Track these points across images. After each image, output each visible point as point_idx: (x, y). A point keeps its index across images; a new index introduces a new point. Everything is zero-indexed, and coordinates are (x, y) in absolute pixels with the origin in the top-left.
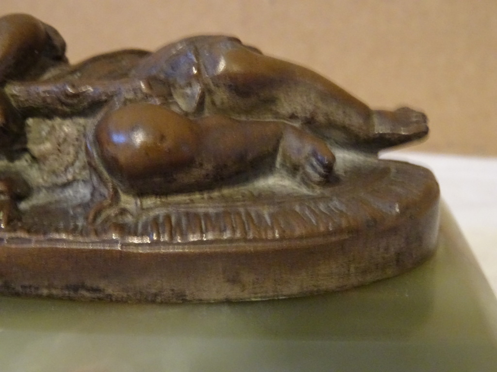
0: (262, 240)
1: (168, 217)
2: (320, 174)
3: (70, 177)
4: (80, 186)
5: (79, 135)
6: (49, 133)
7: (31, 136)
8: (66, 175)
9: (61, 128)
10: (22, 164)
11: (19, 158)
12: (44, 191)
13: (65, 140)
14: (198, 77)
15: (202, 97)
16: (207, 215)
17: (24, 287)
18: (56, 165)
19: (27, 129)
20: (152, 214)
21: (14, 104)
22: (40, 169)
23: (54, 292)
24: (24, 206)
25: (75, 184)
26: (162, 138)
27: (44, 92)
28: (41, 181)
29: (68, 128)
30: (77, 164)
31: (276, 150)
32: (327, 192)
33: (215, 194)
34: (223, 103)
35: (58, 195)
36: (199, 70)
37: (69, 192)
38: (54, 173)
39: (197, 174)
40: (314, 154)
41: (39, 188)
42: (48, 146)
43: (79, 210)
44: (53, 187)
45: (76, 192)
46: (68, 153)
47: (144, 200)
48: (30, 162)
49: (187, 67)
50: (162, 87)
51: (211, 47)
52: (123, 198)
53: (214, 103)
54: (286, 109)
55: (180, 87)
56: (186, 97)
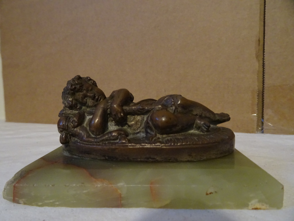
0: (197, 144)
1: (171, 139)
2: (206, 129)
3: (139, 131)
5: (142, 120)
6: (133, 119)
7: (128, 120)
9: (137, 118)
10: (125, 127)
11: (124, 126)
12: (132, 135)
13: (138, 121)
14: (174, 104)
15: (175, 109)
16: (181, 139)
17: (133, 159)
18: (135, 128)
20: (166, 139)
21: (125, 111)
22: (130, 129)
23: (142, 160)
25: (140, 133)
26: (170, 119)
27: (134, 108)
28: (131, 132)
29: (139, 118)
30: (141, 127)
31: (194, 123)
32: (208, 133)
33: (180, 134)
34: (180, 111)
35: (135, 136)
36: (174, 103)
37: (138, 135)
38: (134, 130)
39: (178, 128)
40: (205, 124)
41: (131, 134)
42: (133, 122)
43: (144, 139)
44: (134, 134)
45: (141, 135)
46: (139, 125)
47: (163, 135)
48: (127, 127)
49: (171, 102)
50: (165, 107)
51: (176, 97)
52: (158, 135)
53: (177, 111)
54: (195, 113)
55: (169, 107)
56: (170, 109)
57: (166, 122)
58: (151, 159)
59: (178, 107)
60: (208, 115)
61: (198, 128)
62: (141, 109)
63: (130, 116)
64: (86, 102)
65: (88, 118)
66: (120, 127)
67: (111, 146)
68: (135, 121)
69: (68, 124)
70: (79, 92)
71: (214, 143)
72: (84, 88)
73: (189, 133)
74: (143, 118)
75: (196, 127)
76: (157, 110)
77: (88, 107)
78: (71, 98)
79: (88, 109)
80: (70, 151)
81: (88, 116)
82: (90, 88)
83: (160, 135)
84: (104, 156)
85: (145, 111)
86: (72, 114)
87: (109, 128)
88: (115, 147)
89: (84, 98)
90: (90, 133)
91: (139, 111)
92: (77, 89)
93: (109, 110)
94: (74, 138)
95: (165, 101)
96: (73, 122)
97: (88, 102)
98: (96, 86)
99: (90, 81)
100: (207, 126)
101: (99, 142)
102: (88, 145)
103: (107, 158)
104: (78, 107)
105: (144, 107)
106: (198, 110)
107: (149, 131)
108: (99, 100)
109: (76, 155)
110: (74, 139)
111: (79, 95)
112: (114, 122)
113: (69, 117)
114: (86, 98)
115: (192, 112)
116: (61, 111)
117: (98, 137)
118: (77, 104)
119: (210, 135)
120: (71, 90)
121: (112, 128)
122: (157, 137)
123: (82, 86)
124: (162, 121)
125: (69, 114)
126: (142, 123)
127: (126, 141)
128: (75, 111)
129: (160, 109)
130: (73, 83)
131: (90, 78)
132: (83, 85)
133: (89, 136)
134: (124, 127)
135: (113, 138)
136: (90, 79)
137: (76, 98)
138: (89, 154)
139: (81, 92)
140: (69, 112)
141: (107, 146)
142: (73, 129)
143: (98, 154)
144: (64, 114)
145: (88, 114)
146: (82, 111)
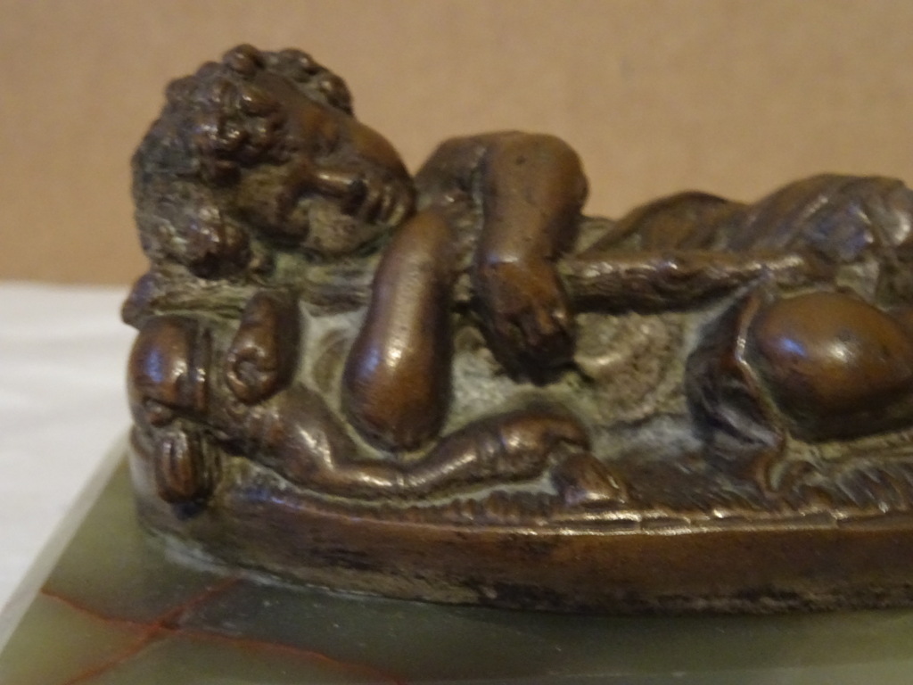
1: (880, 473)
3: (647, 408)
4: (665, 423)
5: (670, 341)
6: (616, 338)
7: (584, 341)
8: (642, 407)
9: (638, 328)
10: (562, 389)
13: (647, 349)
14: (875, 248)
18: (626, 391)
21: (570, 291)
22: (596, 398)
25: (656, 422)
28: (598, 417)
29: (646, 328)
30: (664, 388)
36: (875, 237)
37: (647, 435)
38: (621, 403)
41: (598, 429)
42: (613, 358)
43: (701, 466)
44: (619, 427)
45: (661, 434)
46: (649, 371)
48: (576, 385)
49: (852, 230)
50: (822, 264)
52: (794, 445)
55: (845, 263)
56: (852, 277)
58: (773, 596)
59: (897, 264)
62: (672, 277)
63: (593, 316)
64: (306, 229)
65: (318, 328)
66: (528, 387)
68: (628, 352)
70: (263, 167)
74: (681, 327)
76: (779, 286)
77: (316, 255)
78: (215, 204)
79: (316, 273)
80: (216, 544)
81: (316, 315)
83: (809, 442)
84: (471, 584)
85: (698, 291)
86: (217, 308)
89: (295, 203)
92: (258, 145)
93: (465, 281)
94: (237, 461)
95: (810, 219)
96: (247, 366)
97: (314, 226)
98: (348, 111)
99: (316, 80)
101: (422, 497)
102: (359, 511)
103: (492, 595)
104: (255, 263)
105: (697, 267)
107: (732, 417)
108: (383, 214)
109: (262, 570)
110: (244, 471)
111: (262, 183)
112: (486, 352)
113: (201, 330)
114: (305, 202)
116: (140, 286)
120: (220, 153)
121: (475, 394)
122: (792, 456)
123: (280, 123)
125: (194, 306)
126: (671, 359)
128: (233, 283)
129: (802, 279)
130: (227, 110)
131: (309, 58)
134: (553, 388)
135: (513, 469)
136: (314, 70)
137: (241, 203)
138: (362, 567)
140: (195, 290)
141: (492, 524)
142: (241, 409)
143: (428, 573)
144: (163, 308)
145: (319, 303)
146: (283, 290)
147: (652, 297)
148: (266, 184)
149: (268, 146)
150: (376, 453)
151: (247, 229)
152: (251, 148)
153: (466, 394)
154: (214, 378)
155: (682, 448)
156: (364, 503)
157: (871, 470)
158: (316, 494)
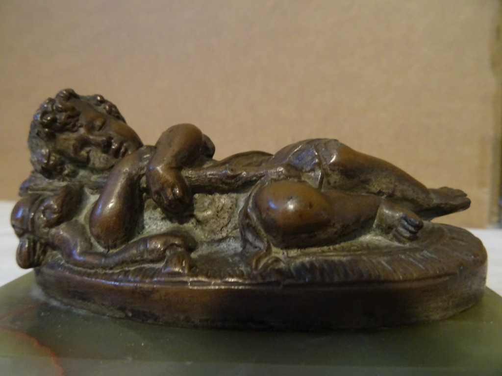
1: (312, 264)
2: (411, 232)
3: (224, 234)
4: (231, 241)
5: (232, 205)
6: (210, 204)
7: (197, 206)
8: (221, 233)
9: (219, 201)
10: (189, 225)
11: (187, 222)
12: (206, 245)
13: (222, 209)
14: (319, 164)
15: (322, 178)
16: (341, 263)
18: (215, 226)
19: (194, 201)
20: (298, 261)
21: (187, 183)
22: (202, 229)
24: (194, 255)
25: (228, 240)
27: (210, 175)
28: (203, 237)
29: (224, 200)
30: (230, 225)
31: (375, 215)
33: (337, 246)
35: (215, 248)
36: (320, 159)
37: (223, 246)
38: (213, 232)
40: (406, 219)
41: (202, 243)
42: (209, 212)
43: (237, 259)
44: (212, 242)
45: (229, 245)
46: (224, 218)
47: (289, 252)
48: (195, 224)
49: (310, 158)
50: (295, 171)
51: (325, 144)
52: (274, 249)
53: (329, 183)
54: (375, 188)
55: (306, 172)
56: (310, 178)
57: (298, 213)
59: (330, 172)
60: (410, 193)
61: (387, 229)
62: (228, 177)
63: (201, 194)
64: (88, 159)
65: (93, 198)
66: (176, 225)
67: (141, 282)
68: (214, 209)
69: (34, 216)
70: (66, 133)
71: (439, 276)
72: (82, 120)
73: (361, 242)
74: (237, 200)
75: (378, 226)
76: (272, 179)
77: (94, 170)
78: (47, 147)
79: (94, 178)
81: (92, 194)
82: (98, 123)
83: (282, 249)
84: (122, 309)
85: (240, 183)
86: (52, 190)
87: (147, 227)
88: (151, 286)
89: (82, 148)
90: (93, 240)
91: (223, 183)
92: (60, 123)
93: (144, 179)
95: (294, 154)
96: (48, 211)
97: (92, 159)
99: (103, 105)
100: (412, 226)
101: (111, 269)
102: (84, 274)
103: (130, 315)
104: (66, 172)
105: (239, 172)
106: (384, 180)
107: (250, 237)
108: (121, 154)
109: (56, 300)
110: (54, 256)
111: (65, 139)
112: (159, 210)
113: (41, 198)
114: (88, 149)
115: (367, 186)
116: (25, 182)
117: (111, 251)
118: (62, 164)
119: (422, 250)
121: (154, 227)
122: (273, 255)
123: (74, 115)
124: (286, 211)
125: (43, 189)
126: (233, 213)
127: (183, 269)
128: (59, 180)
129: (282, 177)
130: (50, 109)
131: (101, 97)
132: (78, 115)
133: (88, 251)
134: (186, 225)
135: (150, 257)
136: (103, 101)
137: (58, 147)
138: (84, 299)
139: (73, 132)
140: (43, 182)
141: (129, 281)
142: (46, 230)
143: (106, 303)
144: (31, 190)
145: (92, 189)
146: (77, 183)
147: (221, 185)
148: (68, 140)
149: (65, 124)
150: (101, 249)
151: (63, 159)
152: (58, 124)
153: (150, 227)
154: (37, 217)
155: (235, 251)
156: (89, 271)
157: (308, 262)
158: (72, 266)
